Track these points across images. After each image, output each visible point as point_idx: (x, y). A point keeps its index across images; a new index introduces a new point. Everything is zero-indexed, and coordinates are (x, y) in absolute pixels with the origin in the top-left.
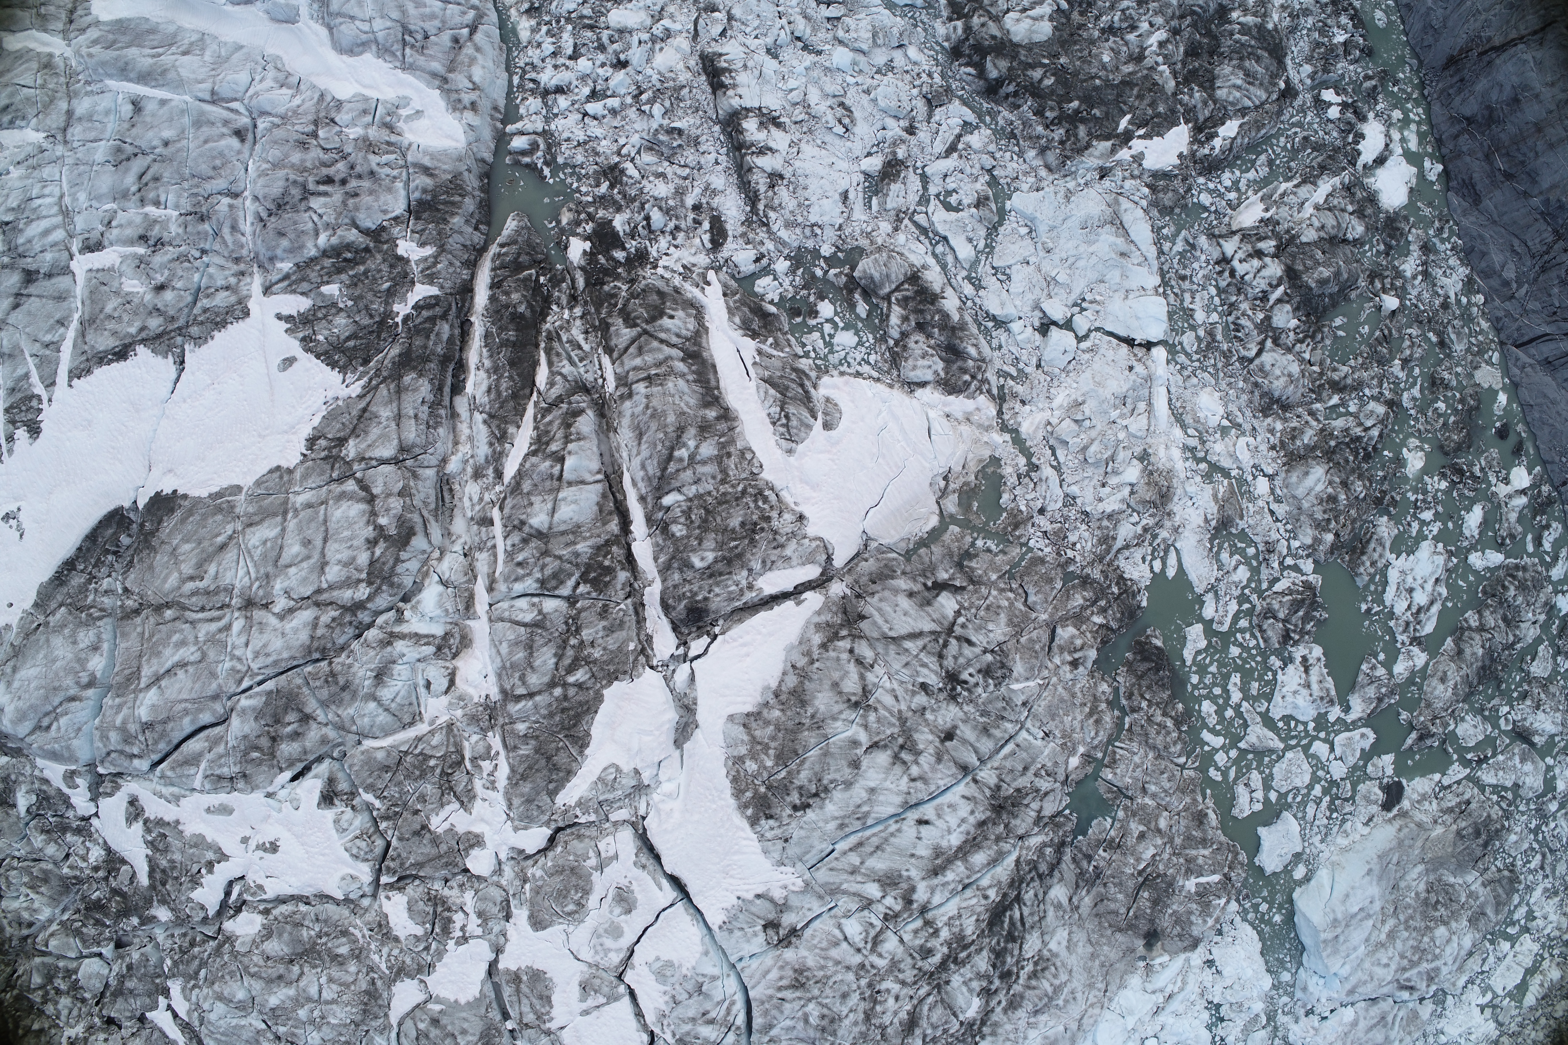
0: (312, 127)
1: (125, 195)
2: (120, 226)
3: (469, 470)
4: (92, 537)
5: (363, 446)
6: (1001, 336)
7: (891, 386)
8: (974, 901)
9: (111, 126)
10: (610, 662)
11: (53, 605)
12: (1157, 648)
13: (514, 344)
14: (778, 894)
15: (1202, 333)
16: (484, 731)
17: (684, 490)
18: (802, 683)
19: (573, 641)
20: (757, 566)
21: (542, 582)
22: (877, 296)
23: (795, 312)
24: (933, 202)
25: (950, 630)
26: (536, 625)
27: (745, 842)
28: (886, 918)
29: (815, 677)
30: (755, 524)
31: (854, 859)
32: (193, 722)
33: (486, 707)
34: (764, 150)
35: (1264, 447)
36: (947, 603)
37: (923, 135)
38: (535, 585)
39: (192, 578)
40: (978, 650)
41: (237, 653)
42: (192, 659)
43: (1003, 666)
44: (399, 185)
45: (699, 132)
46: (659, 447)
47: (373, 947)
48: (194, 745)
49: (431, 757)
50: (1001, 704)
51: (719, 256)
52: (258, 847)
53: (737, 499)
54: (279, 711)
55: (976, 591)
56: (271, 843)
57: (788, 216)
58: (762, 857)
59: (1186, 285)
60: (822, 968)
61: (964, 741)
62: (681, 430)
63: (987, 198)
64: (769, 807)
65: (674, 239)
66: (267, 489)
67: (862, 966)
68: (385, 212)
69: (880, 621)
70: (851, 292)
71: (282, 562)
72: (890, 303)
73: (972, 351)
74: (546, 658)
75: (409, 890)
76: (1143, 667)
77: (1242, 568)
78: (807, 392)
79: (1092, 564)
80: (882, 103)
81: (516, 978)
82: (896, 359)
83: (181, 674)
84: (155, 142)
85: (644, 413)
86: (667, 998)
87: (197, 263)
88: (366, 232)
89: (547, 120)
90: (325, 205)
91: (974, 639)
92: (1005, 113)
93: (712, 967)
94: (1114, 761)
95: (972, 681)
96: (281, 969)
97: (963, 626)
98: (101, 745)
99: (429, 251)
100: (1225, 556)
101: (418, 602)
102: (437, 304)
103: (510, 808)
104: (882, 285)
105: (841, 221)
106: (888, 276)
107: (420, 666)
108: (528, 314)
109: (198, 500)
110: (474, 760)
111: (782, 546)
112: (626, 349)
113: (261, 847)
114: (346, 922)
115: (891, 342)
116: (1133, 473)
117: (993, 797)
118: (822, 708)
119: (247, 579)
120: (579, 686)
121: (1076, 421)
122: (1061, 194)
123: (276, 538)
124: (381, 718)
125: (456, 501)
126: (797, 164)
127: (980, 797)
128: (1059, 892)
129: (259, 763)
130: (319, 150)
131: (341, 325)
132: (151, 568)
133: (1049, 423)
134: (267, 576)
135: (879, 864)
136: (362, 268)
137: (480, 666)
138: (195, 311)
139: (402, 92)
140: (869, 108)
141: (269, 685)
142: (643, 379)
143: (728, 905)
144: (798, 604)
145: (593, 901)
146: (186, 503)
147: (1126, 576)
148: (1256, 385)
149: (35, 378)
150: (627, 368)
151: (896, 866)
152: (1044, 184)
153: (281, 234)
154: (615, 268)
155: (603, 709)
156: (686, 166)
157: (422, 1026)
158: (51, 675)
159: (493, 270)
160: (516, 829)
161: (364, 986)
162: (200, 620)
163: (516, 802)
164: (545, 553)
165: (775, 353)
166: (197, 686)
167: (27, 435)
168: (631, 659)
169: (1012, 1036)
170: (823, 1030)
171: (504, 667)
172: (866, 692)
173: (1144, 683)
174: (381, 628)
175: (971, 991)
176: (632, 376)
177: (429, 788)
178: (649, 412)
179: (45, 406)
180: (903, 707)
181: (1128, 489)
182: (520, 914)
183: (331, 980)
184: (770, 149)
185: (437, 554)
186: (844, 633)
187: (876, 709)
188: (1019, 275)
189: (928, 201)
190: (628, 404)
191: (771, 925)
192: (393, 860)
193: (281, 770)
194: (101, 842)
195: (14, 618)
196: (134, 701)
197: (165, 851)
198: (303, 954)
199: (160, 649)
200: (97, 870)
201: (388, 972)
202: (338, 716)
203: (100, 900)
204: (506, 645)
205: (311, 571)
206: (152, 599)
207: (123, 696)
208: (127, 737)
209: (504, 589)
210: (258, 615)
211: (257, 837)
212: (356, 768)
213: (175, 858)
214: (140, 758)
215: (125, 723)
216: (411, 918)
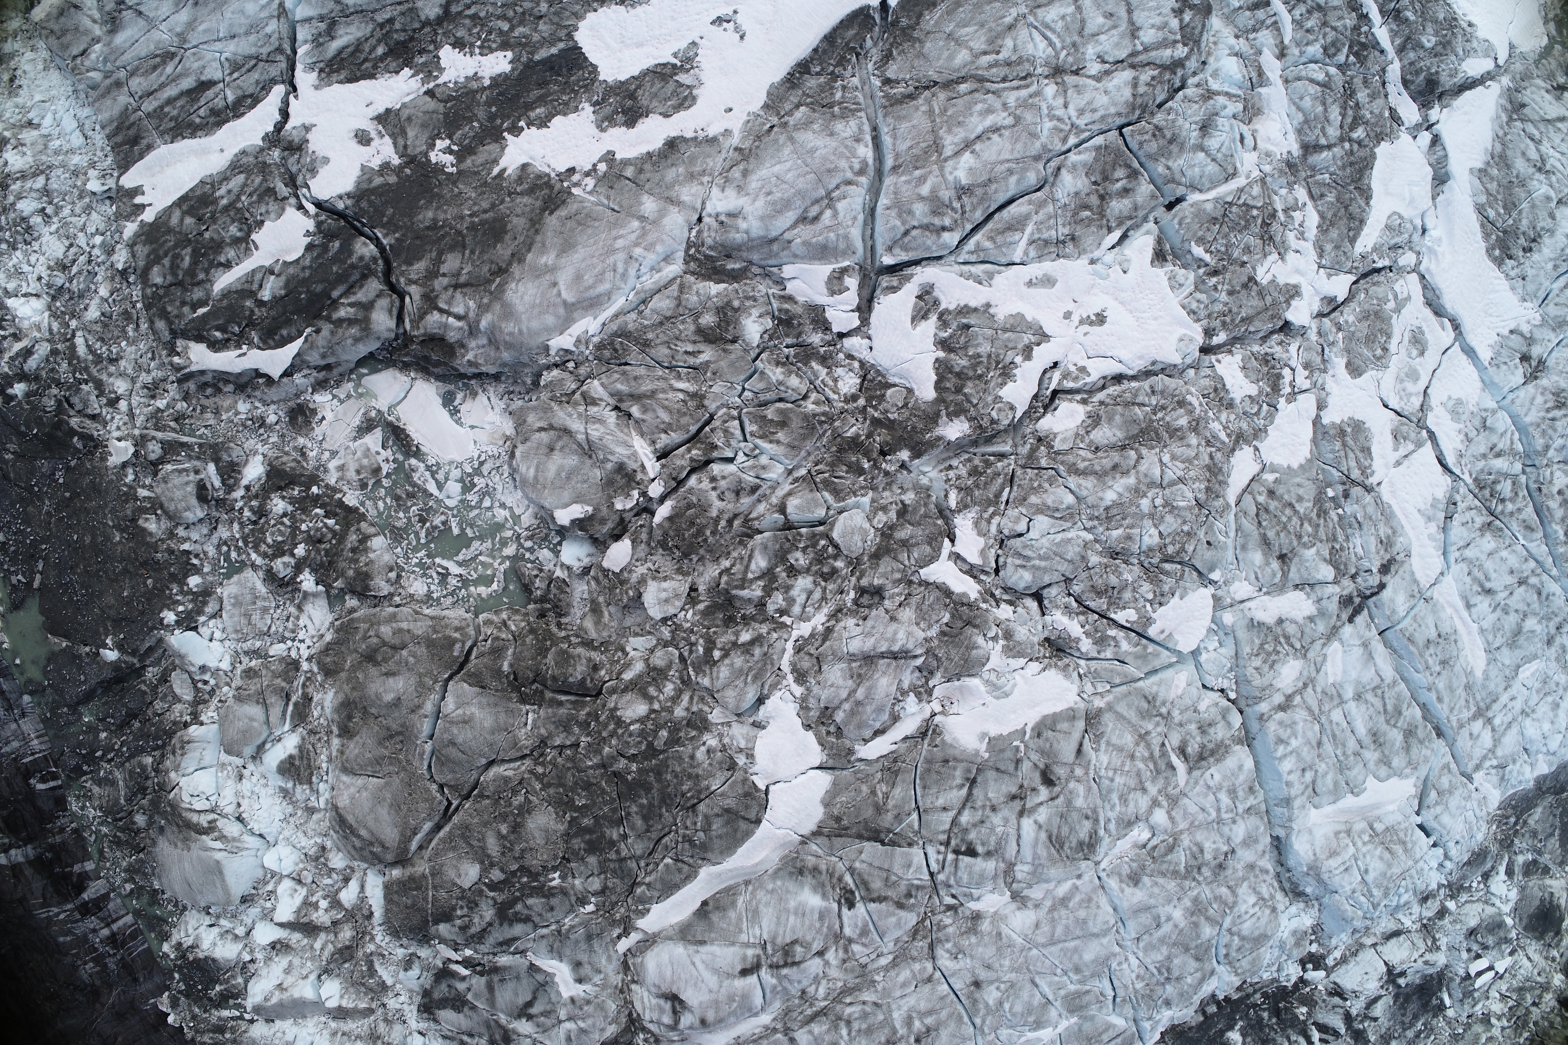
4: (830, 38)
10: (1376, 124)
11: (788, 106)
14: (1525, 329)
16: (1290, 186)
19: (1351, 104)
20: (1460, 52)
21: (1325, 49)
26: (1325, 85)
27: (1496, 283)
32: (1019, 181)
33: (1289, 162)
38: (1321, 52)
39: (985, 53)
41: (1057, 113)
42: (1006, 123)
47: (1210, 414)
49: (1253, 207)
52: (1081, 322)
54: (1108, 167)
56: (1098, 315)
58: (1510, 295)
64: (1508, 249)
69: (1536, 108)
71: (1088, 31)
74: (1335, 113)
81: (1340, 432)
83: (993, 138)
86: (1462, 437)
96: (1116, 457)
98: (898, 223)
103: (1321, 256)
107: (1234, 122)
110: (1285, 211)
113: (1087, 321)
114: (1183, 391)
120: (1360, 143)
123: (1073, 13)
124: (1210, 167)
129: (1091, 221)
132: (920, 55)
134: (1074, 45)
137: (1278, 126)
141: (1099, 140)
143: (1492, 342)
145: (1393, 347)
155: (1378, 165)
157: (1261, 499)
160: (1329, 276)
161: (1206, 459)
162: (1004, 89)
163: (1328, 247)
164: (1325, 24)
166: (1019, 146)
168: (1389, 124)
171: (1306, 121)
174: (1198, 85)
177: (1252, 240)
182: (1339, 363)
183: (1173, 458)
191: (1525, 358)
193: (1110, 230)
194: (856, 364)
195: (736, 123)
196: (941, 169)
197: (965, 348)
198: (1137, 436)
199: (961, 119)
200: (854, 398)
201: (1227, 440)
202: (1168, 168)
203: (858, 436)
204: (1307, 98)
205: (1122, 36)
206: (936, 77)
207: (923, 167)
208: (937, 206)
209: (1296, 51)
210: (1070, 79)
211: (1080, 311)
212: (1188, 220)
213: (979, 350)
214: (950, 230)
215: (933, 191)
216: (1246, 376)
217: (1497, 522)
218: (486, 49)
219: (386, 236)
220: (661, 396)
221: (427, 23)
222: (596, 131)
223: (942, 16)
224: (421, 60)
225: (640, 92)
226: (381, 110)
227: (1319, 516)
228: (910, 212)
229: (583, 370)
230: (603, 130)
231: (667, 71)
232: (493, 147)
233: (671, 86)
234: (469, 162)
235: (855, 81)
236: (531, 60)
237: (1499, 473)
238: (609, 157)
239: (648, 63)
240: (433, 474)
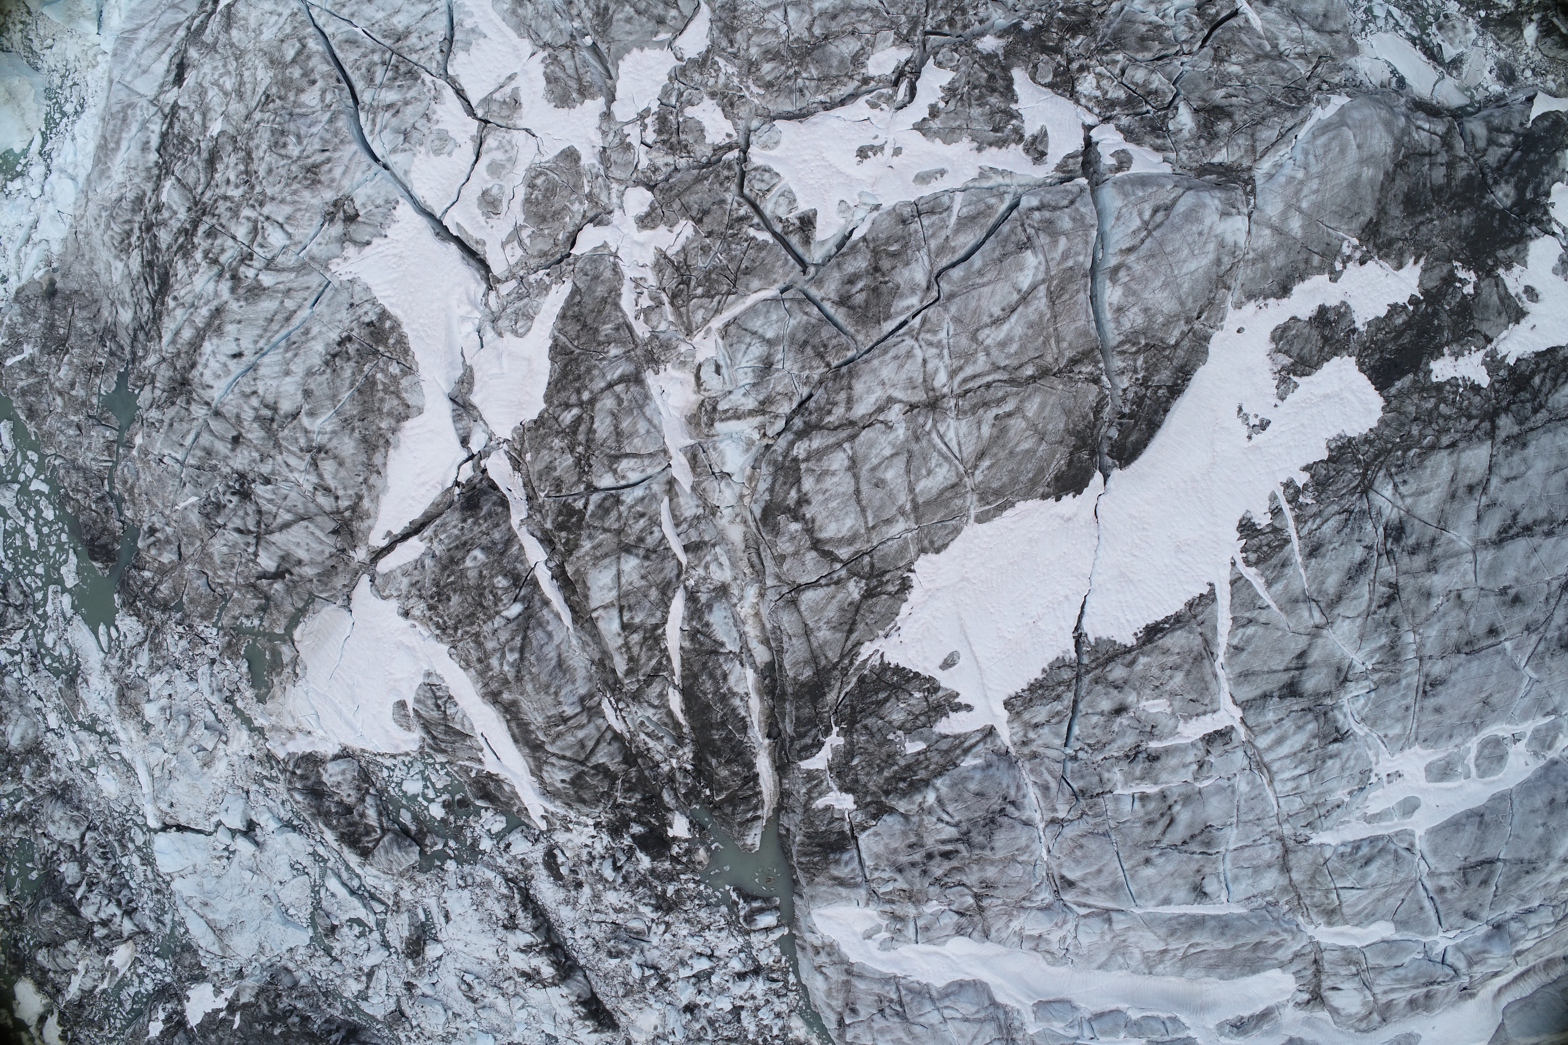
0: (985, 903)
1: (1187, 799)
2: (1185, 766)
3: (735, 590)
4: (1153, 427)
5: (840, 596)
6: (285, 815)
7: (363, 750)
8: (182, 293)
9: (1226, 867)
10: (544, 437)
11: (1186, 343)
12: (96, 560)
13: (712, 726)
14: (351, 250)
15: (131, 846)
17: (503, 622)
18: (369, 459)
19: (580, 449)
20: (428, 562)
21: (618, 501)
22: (395, 832)
23: (464, 803)
24: (372, 924)
25: (258, 538)
26: (617, 458)
27: (389, 293)
28: (250, 256)
29: (360, 467)
30: (439, 601)
31: (290, 304)
32: (971, 265)
33: (657, 362)
34: (527, 950)
35: (60, 754)
36: (267, 562)
37: (397, 984)
38: (623, 498)
39: (1009, 415)
40: (230, 525)
41: (934, 351)
42: (987, 331)
43: (207, 516)
44: (869, 863)
45: (597, 956)
46: (533, 658)
47: (736, 80)
48: (967, 240)
49: (702, 296)
50: (202, 480)
51: (545, 844)
52: (882, 148)
53: (460, 621)
54: (874, 302)
55: (247, 578)
56: (866, 157)
57: (490, 892)
58: (370, 282)
59: (154, 886)
60: (295, 193)
61: (222, 439)
62: (519, 678)
63: (326, 935)
64: (371, 333)
65: (590, 853)
66: (945, 527)
67: (262, 204)
68: (876, 834)
69: (318, 533)
70: (420, 831)
71: (904, 457)
72: (382, 827)
73: (298, 797)
74: (602, 427)
75: (709, 152)
76: (105, 539)
77: (50, 645)
78: (429, 732)
79: (164, 623)
80: (438, 1008)
81: (584, 92)
82: (365, 777)
83: (997, 312)
84: (1161, 861)
85: (559, 687)
86: (435, 117)
87: (1078, 745)
88: (892, 811)
89: (749, 945)
90: (939, 831)
91: (236, 535)
92: (337, 1013)
93: (397, 161)
94: (108, 448)
95: (228, 497)
96: (834, 26)
97: (248, 544)
98: (1082, 209)
99: (820, 803)
100: (66, 653)
101: (747, 450)
102: (799, 751)
103: (615, 265)
104: (391, 843)
105: (444, 895)
106: (387, 852)
107: (728, 387)
108: (709, 757)
109: (1027, 495)
110: (660, 305)
111: (413, 585)
112: (598, 743)
113: (877, 150)
114: (768, 97)
115: (372, 791)
116: (150, 711)
117: (190, 392)
118: (346, 440)
119: (942, 431)
120: (567, 406)
121: (205, 749)
122: (267, 949)
123: (918, 480)
124: (759, 323)
125: (745, 557)
126: (494, 941)
127: (200, 391)
128: (126, 316)
129: (888, 241)
130: (968, 883)
131: (897, 713)
132: (1068, 413)
133: (226, 743)
134: (917, 439)
135: (267, 305)
136: (886, 774)
137: (670, 401)
138: (1070, 695)
139: (892, 954)
140: (450, 1002)
142: (571, 718)
143: (394, 226)
144: (389, 533)
145: (521, 192)
146: (1041, 490)
147: (135, 618)
148: (78, 809)
149: (1259, 584)
150: (592, 725)
151: (251, 308)
152: (287, 956)
153: (980, 795)
154: (639, 815)
155: (542, 389)
156: (600, 923)
157: (673, 13)
158: (1162, 269)
159: (760, 793)
160: (605, 245)
161: (739, 37)
162: (988, 373)
163: (608, 274)
164: (619, 532)
165: (467, 763)
166: (973, 304)
167: (1255, 520)
168: (526, 444)
169: (132, 172)
170: (283, 133)
171: (641, 407)
172: (315, 464)
173: (100, 525)
174: (776, 416)
175: (170, 207)
176: (584, 719)
177: (701, 263)
178: (553, 690)
179: (1239, 557)
180: (279, 458)
181: (152, 696)
182: (589, 159)
183: (775, 31)
184: (522, 951)
185: (747, 500)
186: (347, 514)
187: (301, 450)
188: (284, 872)
189: (378, 925)
190: (582, 691)
191: (351, 219)
192: (727, 178)
193: (864, 239)
194: (1083, 101)
195: (1233, 318)
196: (1048, 269)
197: (992, 113)
198: (813, 50)
199: (1030, 332)
200: (1082, 69)
201: (717, 58)
202: (806, 313)
203: (1073, 37)
204: (642, 431)
205: (866, 457)
206: (1056, 381)
207: (1065, 270)
208: (1049, 227)
209: (655, 488)
210: (920, 396)
211: (884, 159)
212: (779, 263)
213: (980, 110)
214: (1032, 209)
215: (1055, 243)
216: (699, 122)
217: (388, 42)
218: (1453, 382)
219: (1493, 202)
220: (1250, 56)
221: (1507, 410)
222: (1349, 302)
223: (1049, 466)
224: (1502, 373)
225: (1320, 344)
226: (1523, 322)
227: (606, 8)
228: (1074, 220)
229: (1316, 82)
230: (1344, 303)
231: (1300, 368)
232: (1430, 284)
233: (1295, 351)
234: (1445, 269)
235: (1124, 382)
236: (1416, 374)
237: (390, 87)
238: (1335, 277)
239: (1318, 376)
240: (1397, 23)
